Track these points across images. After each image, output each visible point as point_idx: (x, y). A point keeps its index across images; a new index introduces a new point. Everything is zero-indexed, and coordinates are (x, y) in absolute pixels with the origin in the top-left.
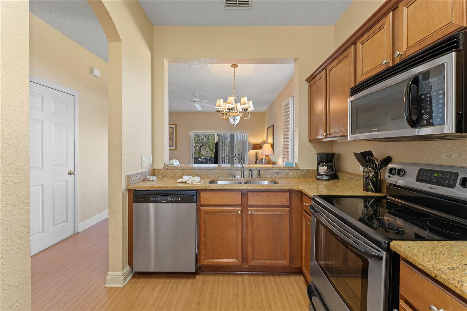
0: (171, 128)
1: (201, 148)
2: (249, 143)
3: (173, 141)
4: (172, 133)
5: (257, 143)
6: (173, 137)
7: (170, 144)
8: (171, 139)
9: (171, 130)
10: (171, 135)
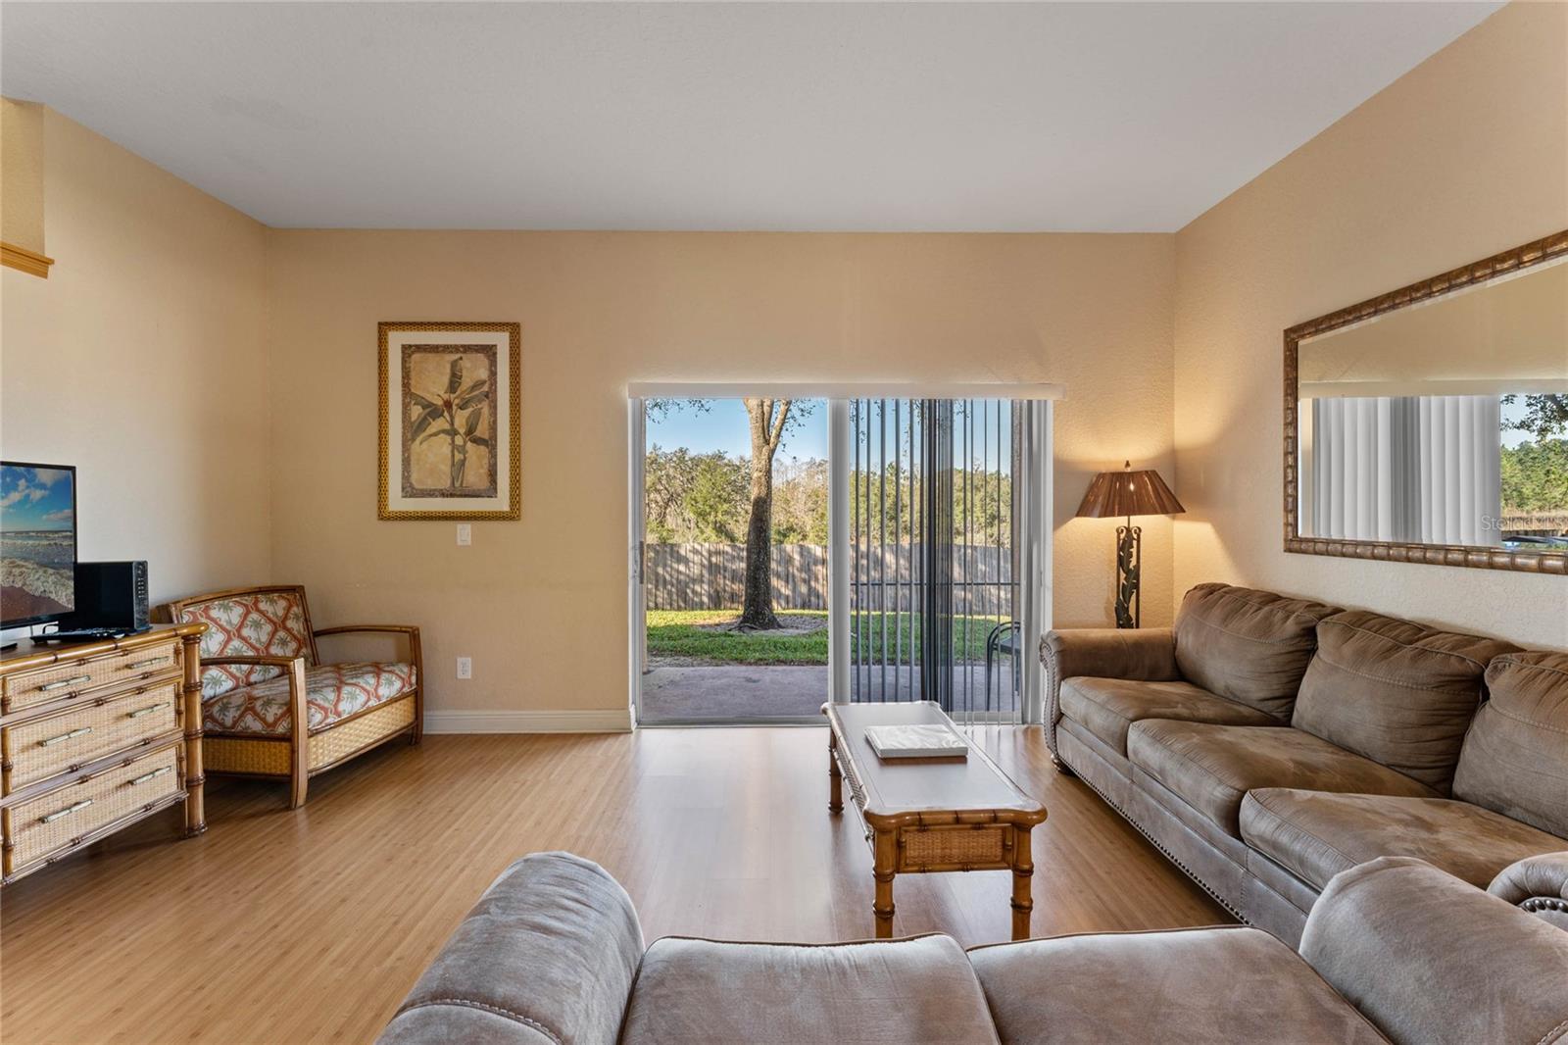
0: (481, 356)
1: (666, 508)
2: (1063, 468)
3: (493, 455)
4: (486, 388)
5: (1128, 464)
6: (492, 419)
7: (473, 473)
8: (478, 433)
9: (475, 370)
10: (479, 406)
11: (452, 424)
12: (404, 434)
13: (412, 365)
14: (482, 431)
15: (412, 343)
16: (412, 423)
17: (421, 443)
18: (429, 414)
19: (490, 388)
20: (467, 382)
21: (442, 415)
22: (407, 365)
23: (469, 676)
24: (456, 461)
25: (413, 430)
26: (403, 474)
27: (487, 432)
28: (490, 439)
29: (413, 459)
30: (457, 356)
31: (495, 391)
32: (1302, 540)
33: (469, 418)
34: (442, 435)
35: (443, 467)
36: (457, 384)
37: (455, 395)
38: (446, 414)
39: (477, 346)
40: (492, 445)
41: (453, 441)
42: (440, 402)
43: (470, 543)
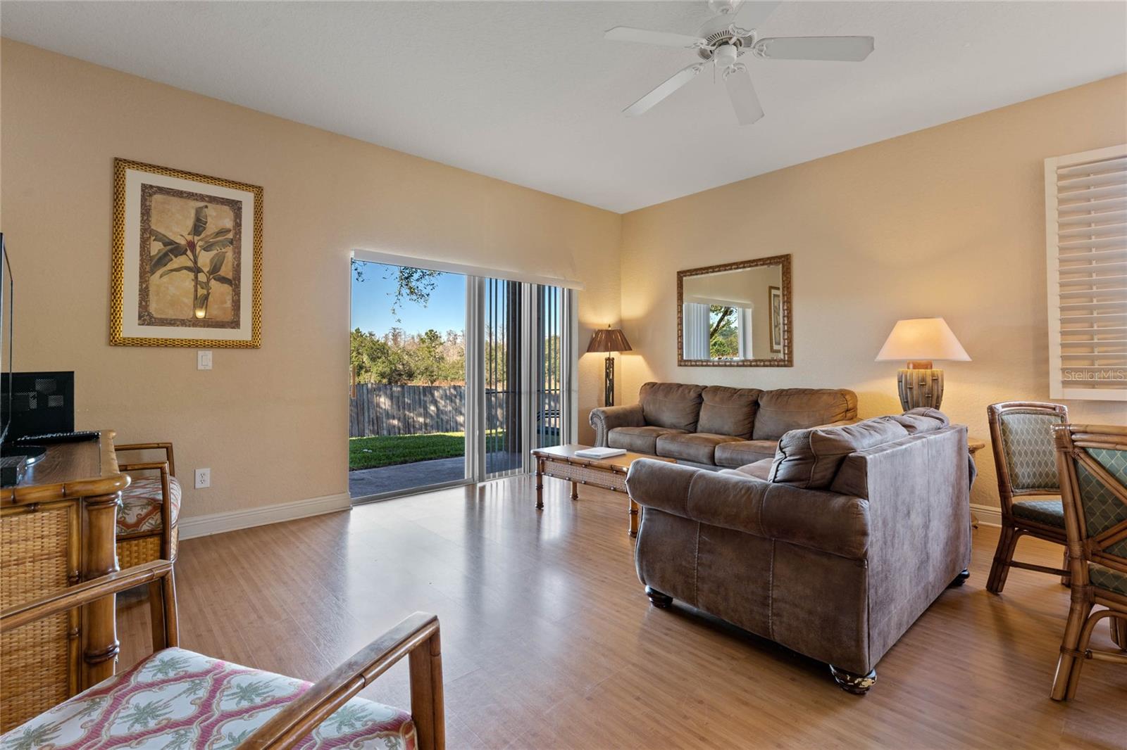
0: (226, 208)
2: (582, 328)
3: (237, 293)
4: (230, 236)
5: (609, 326)
6: (236, 263)
7: (216, 306)
8: (222, 273)
9: (219, 219)
10: (223, 250)
11: (195, 262)
12: (142, 267)
13: (153, 205)
14: (226, 271)
15: (154, 184)
16: (151, 258)
17: (161, 277)
18: (171, 251)
19: (235, 236)
20: (211, 228)
21: (185, 253)
22: (148, 203)
23: (207, 484)
24: (198, 296)
25: (150, 265)
26: (140, 303)
27: (231, 273)
28: (234, 279)
29: (152, 289)
30: (202, 204)
31: (240, 239)
32: (686, 361)
33: (213, 258)
34: (184, 271)
35: (186, 300)
36: (201, 229)
37: (199, 238)
38: (189, 252)
39: (223, 199)
40: (236, 285)
41: (196, 277)
42: (183, 242)
43: (211, 368)
